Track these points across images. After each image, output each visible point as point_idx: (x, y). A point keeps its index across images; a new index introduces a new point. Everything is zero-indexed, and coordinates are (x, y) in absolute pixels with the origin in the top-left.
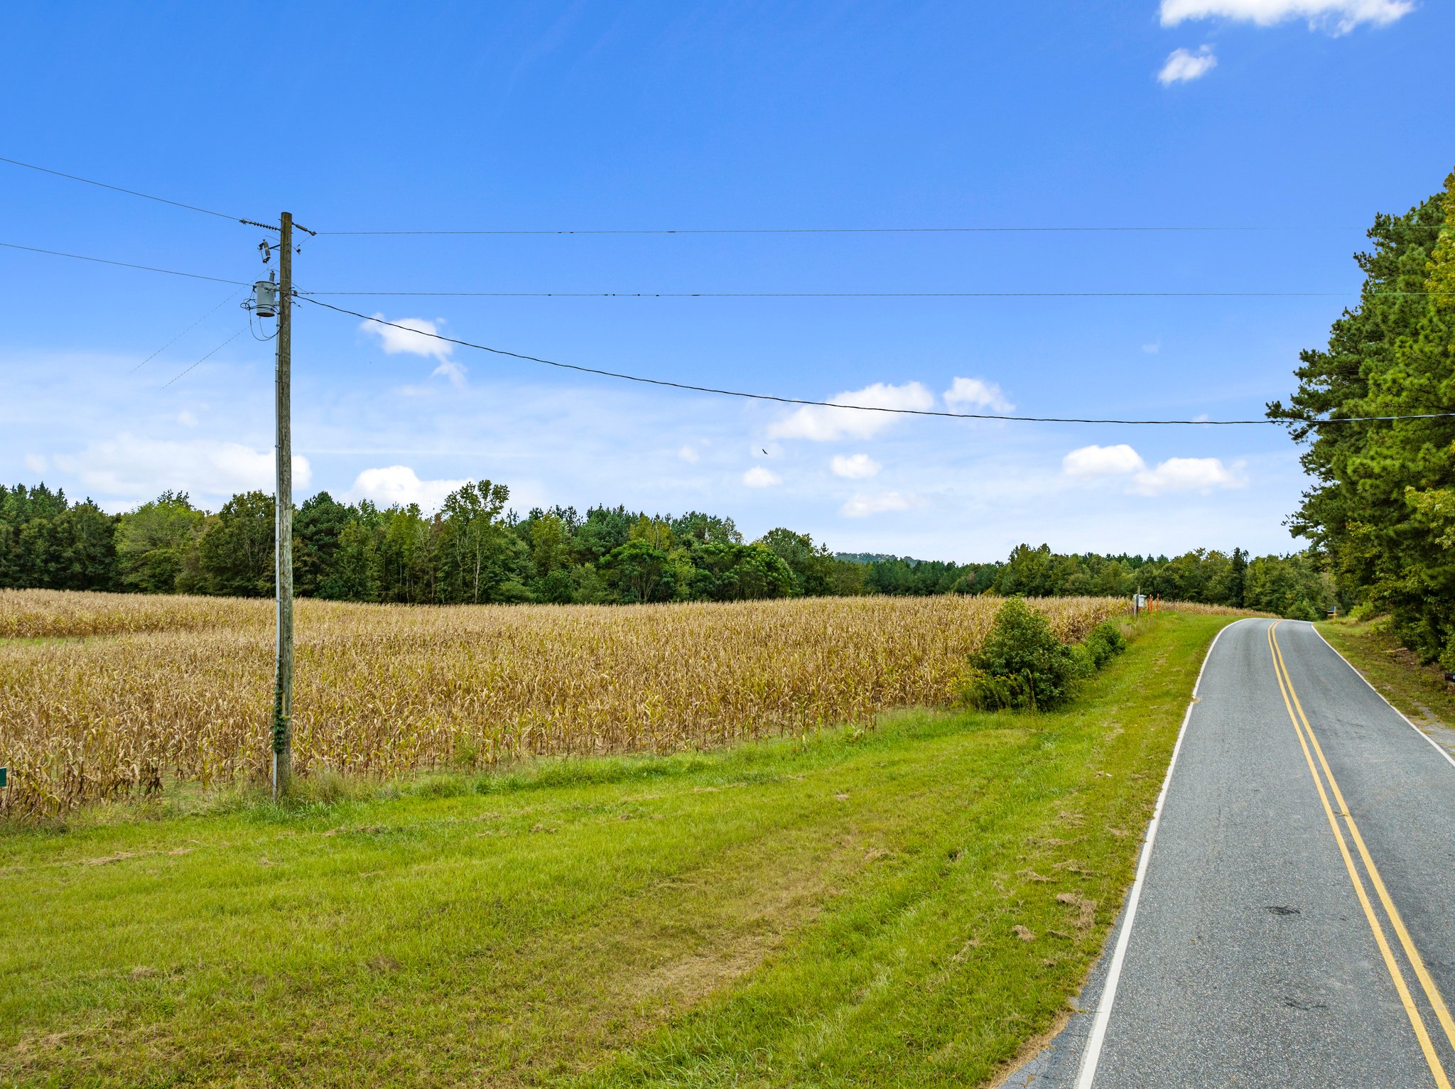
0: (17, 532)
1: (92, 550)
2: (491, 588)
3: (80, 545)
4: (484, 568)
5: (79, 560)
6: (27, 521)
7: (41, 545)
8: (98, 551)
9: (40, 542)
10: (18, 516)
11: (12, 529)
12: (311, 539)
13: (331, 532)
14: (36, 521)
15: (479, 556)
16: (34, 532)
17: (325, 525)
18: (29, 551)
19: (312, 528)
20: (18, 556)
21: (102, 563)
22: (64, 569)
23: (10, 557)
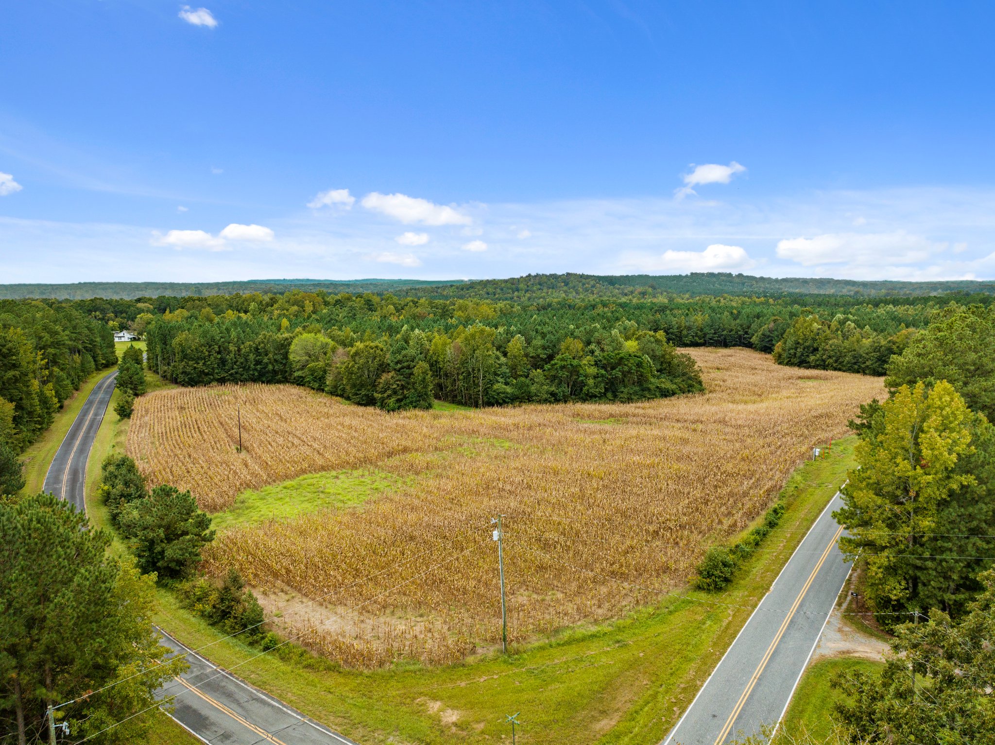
0: (239, 350)
1: (276, 357)
2: (488, 388)
3: (271, 355)
4: (484, 377)
5: (270, 363)
6: (243, 343)
7: (252, 357)
8: (278, 357)
9: (251, 355)
10: (238, 341)
11: (236, 349)
12: (399, 371)
13: (408, 367)
14: (248, 343)
15: (481, 371)
16: (248, 350)
17: (406, 364)
18: (246, 360)
19: (399, 366)
20: (242, 363)
21: (281, 363)
22: (265, 368)
23: (238, 363)
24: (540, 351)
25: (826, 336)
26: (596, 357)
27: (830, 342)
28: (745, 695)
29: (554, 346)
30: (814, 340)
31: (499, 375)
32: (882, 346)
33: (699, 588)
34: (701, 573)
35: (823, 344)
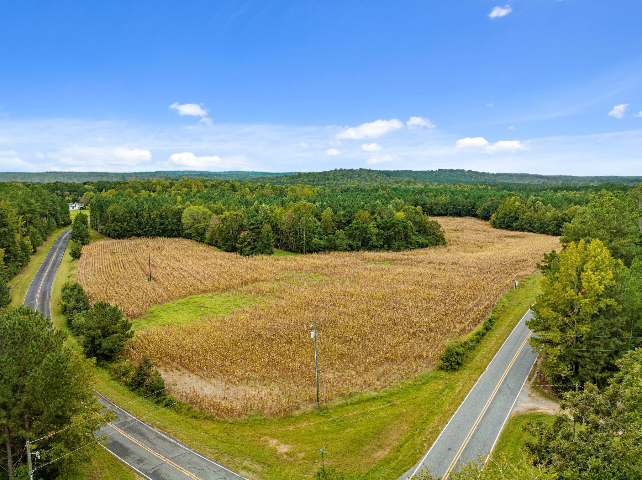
0: (150, 216)
1: (173, 220)
2: (309, 241)
3: (170, 219)
4: (307, 234)
5: (170, 224)
6: (152, 211)
7: (158, 220)
8: (175, 221)
10: (148, 210)
11: (148, 215)
12: (252, 230)
13: (258, 228)
14: (155, 211)
15: (305, 230)
16: (155, 216)
17: (256, 226)
18: (154, 222)
19: (252, 227)
20: (151, 224)
21: (177, 224)
22: (166, 228)
23: (149, 224)
24: (342, 218)
25: (524, 210)
26: (378, 222)
27: (526, 214)
28: (469, 436)
29: (351, 215)
30: (516, 212)
31: (316, 233)
32: (559, 217)
33: (441, 368)
34: (442, 359)
35: (522, 215)
